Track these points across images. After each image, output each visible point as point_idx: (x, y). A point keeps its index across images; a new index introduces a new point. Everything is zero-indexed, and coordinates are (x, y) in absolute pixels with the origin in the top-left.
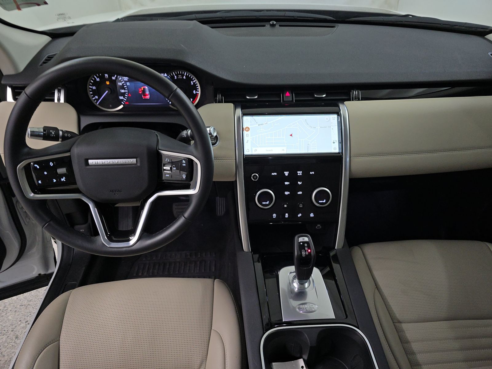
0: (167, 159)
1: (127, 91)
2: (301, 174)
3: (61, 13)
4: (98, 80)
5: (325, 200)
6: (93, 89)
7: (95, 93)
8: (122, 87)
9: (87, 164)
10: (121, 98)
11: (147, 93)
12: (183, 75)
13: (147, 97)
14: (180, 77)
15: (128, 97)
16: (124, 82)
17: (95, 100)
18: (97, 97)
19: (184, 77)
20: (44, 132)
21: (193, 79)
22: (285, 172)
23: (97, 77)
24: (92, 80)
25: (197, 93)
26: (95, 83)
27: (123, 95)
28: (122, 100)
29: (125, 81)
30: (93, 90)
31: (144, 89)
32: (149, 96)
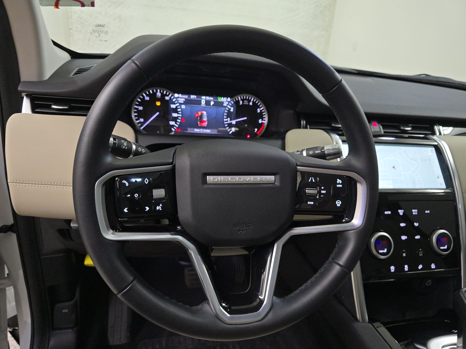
0: (312, 179)
1: (180, 115)
2: (416, 213)
3: (101, 23)
4: (147, 98)
5: (446, 246)
6: (140, 109)
7: (140, 114)
8: (175, 110)
9: (205, 182)
10: (172, 123)
11: (205, 119)
12: (249, 101)
13: (204, 124)
14: (246, 102)
15: (180, 123)
16: (178, 104)
17: (138, 123)
18: (142, 120)
19: (251, 104)
20: (114, 141)
21: (260, 106)
22: (399, 211)
23: (147, 95)
24: (140, 98)
25: (263, 123)
26: (143, 103)
27: (175, 119)
28: (173, 126)
29: (181, 104)
30: (138, 111)
31: (202, 114)
32: (206, 123)
